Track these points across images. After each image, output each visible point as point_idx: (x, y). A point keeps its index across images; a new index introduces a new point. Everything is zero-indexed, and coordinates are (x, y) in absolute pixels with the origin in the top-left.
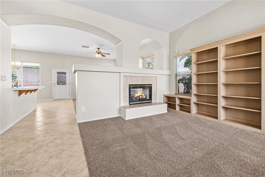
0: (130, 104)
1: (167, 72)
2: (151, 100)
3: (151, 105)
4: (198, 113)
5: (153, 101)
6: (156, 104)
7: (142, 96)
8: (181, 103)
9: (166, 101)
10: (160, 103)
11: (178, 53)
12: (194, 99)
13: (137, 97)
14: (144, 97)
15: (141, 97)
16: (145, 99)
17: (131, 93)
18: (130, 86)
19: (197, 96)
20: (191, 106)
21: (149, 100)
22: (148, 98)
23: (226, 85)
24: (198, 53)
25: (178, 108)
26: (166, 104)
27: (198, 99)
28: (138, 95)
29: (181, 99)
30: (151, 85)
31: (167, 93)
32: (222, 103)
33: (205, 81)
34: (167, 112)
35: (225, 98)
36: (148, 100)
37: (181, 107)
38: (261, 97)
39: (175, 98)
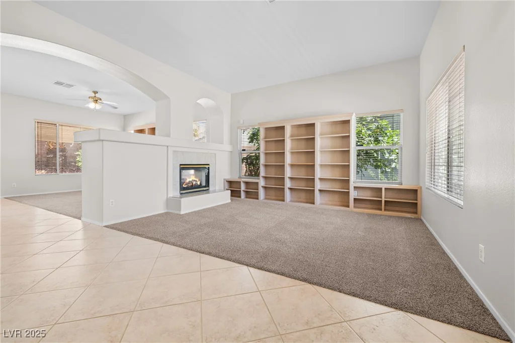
0: (181, 194)
1: (228, 148)
2: (208, 186)
3: (209, 193)
4: (266, 199)
5: (211, 188)
6: (214, 192)
7: (196, 181)
8: (247, 189)
9: (227, 187)
10: (220, 191)
11: (243, 123)
12: (262, 182)
13: (189, 183)
14: (199, 183)
15: (194, 183)
16: (200, 186)
17: (183, 177)
18: (181, 166)
19: (265, 178)
20: (259, 191)
21: (205, 187)
22: (204, 184)
23: (292, 166)
24: (266, 128)
25: (243, 195)
26: (230, 191)
27: (266, 182)
28: (191, 180)
29: (247, 183)
30: (209, 165)
31: (228, 177)
32: (288, 184)
33: (273, 161)
34: (230, 201)
35: (291, 178)
36: (203, 187)
37: (246, 192)
38: (314, 176)
39: (240, 182)
